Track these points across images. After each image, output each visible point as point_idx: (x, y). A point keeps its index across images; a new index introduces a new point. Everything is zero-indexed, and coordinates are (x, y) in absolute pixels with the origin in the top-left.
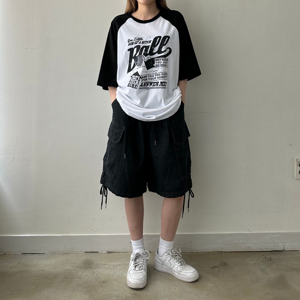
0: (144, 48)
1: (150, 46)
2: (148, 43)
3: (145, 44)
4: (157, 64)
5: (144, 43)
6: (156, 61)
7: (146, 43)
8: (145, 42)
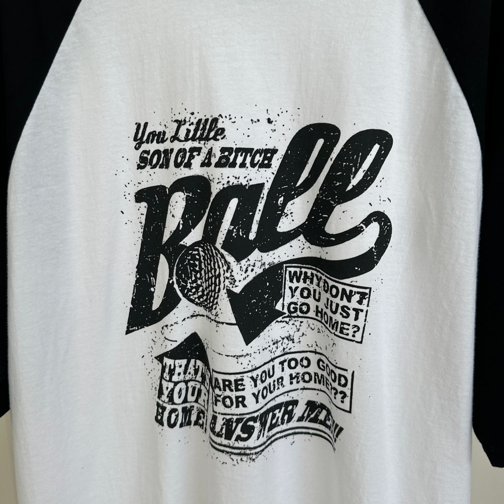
0: (234, 203)
1: (265, 191)
2: (253, 165)
3: (237, 171)
4: (298, 299)
5: (233, 165)
6: (288, 284)
7: (243, 165)
8: (240, 160)
